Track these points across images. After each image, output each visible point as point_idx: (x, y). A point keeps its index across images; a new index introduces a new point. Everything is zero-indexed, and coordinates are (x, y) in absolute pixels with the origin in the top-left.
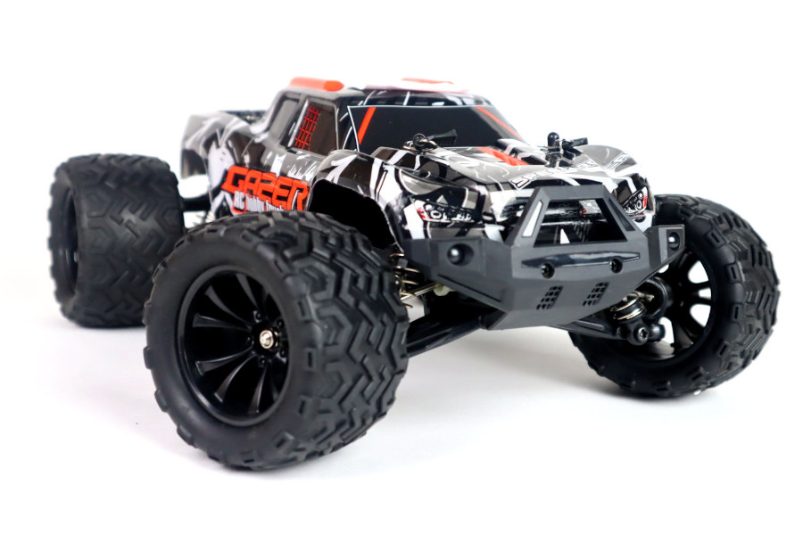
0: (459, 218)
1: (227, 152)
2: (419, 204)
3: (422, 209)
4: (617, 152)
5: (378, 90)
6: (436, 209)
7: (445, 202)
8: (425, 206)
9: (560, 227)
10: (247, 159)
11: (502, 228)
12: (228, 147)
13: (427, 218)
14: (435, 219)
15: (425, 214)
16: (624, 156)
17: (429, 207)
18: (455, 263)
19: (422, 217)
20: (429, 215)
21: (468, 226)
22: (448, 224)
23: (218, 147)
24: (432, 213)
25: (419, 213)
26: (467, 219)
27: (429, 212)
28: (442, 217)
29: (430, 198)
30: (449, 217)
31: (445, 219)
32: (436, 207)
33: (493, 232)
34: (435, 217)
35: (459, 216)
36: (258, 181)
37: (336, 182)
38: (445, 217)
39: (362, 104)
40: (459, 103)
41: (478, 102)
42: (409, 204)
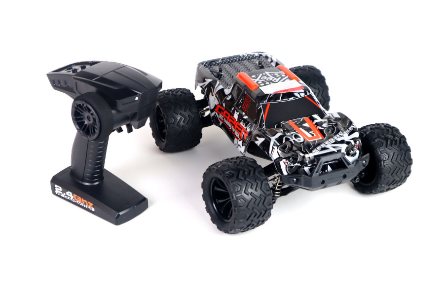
0: (296, 164)
1: (216, 98)
2: (284, 160)
4: (351, 123)
5: (271, 94)
7: (292, 159)
9: (328, 164)
10: (224, 105)
11: (309, 168)
12: (216, 96)
13: (287, 164)
14: (289, 165)
16: (353, 126)
17: (287, 161)
18: (295, 183)
21: (299, 167)
22: (293, 167)
23: (212, 95)
25: (284, 163)
26: (299, 164)
29: (288, 158)
30: (294, 164)
31: (292, 165)
32: (289, 161)
33: (306, 169)
36: (229, 117)
37: (258, 145)
39: (265, 102)
40: (299, 96)
41: (305, 93)
42: (281, 160)
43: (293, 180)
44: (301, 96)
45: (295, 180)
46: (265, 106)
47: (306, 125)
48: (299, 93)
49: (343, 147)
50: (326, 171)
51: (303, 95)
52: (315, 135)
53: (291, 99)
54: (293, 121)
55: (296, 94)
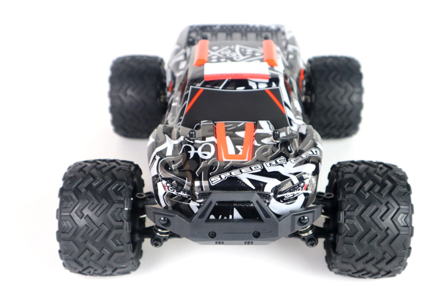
0: (181, 193)
2: (164, 182)
3: (165, 185)
6: (171, 186)
7: (176, 184)
8: (166, 183)
9: (233, 207)
11: (198, 205)
13: (167, 190)
14: (171, 191)
15: (166, 188)
17: (168, 185)
19: (165, 189)
20: (168, 188)
21: (183, 199)
22: (175, 196)
24: (170, 188)
25: (164, 186)
26: (185, 195)
27: (168, 187)
28: (174, 191)
29: (169, 180)
30: (177, 192)
31: (175, 193)
32: (172, 186)
33: (194, 205)
34: (170, 190)
35: (182, 192)
38: (175, 191)
39: (198, 86)
40: (254, 87)
41: (269, 84)
42: (159, 181)
43: (160, 219)
44: (258, 88)
45: (162, 219)
46: (195, 91)
47: (241, 134)
48: (257, 83)
49: (271, 184)
50: (231, 217)
51: (263, 87)
52: (240, 153)
53: (241, 89)
54: (226, 124)
55: (251, 84)
